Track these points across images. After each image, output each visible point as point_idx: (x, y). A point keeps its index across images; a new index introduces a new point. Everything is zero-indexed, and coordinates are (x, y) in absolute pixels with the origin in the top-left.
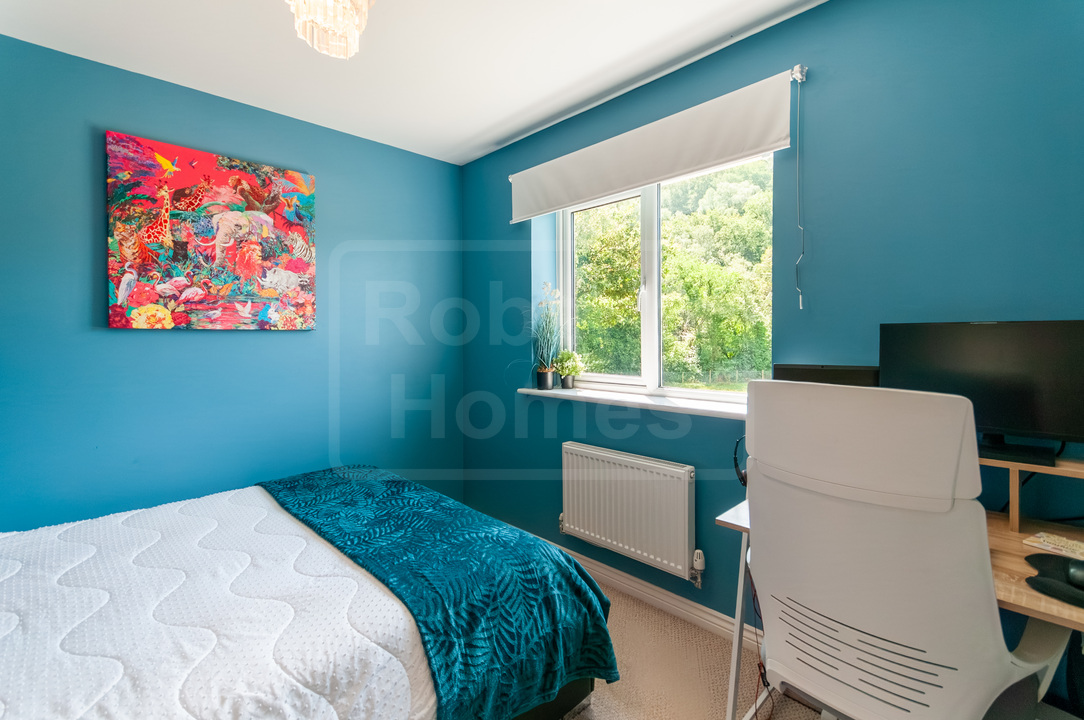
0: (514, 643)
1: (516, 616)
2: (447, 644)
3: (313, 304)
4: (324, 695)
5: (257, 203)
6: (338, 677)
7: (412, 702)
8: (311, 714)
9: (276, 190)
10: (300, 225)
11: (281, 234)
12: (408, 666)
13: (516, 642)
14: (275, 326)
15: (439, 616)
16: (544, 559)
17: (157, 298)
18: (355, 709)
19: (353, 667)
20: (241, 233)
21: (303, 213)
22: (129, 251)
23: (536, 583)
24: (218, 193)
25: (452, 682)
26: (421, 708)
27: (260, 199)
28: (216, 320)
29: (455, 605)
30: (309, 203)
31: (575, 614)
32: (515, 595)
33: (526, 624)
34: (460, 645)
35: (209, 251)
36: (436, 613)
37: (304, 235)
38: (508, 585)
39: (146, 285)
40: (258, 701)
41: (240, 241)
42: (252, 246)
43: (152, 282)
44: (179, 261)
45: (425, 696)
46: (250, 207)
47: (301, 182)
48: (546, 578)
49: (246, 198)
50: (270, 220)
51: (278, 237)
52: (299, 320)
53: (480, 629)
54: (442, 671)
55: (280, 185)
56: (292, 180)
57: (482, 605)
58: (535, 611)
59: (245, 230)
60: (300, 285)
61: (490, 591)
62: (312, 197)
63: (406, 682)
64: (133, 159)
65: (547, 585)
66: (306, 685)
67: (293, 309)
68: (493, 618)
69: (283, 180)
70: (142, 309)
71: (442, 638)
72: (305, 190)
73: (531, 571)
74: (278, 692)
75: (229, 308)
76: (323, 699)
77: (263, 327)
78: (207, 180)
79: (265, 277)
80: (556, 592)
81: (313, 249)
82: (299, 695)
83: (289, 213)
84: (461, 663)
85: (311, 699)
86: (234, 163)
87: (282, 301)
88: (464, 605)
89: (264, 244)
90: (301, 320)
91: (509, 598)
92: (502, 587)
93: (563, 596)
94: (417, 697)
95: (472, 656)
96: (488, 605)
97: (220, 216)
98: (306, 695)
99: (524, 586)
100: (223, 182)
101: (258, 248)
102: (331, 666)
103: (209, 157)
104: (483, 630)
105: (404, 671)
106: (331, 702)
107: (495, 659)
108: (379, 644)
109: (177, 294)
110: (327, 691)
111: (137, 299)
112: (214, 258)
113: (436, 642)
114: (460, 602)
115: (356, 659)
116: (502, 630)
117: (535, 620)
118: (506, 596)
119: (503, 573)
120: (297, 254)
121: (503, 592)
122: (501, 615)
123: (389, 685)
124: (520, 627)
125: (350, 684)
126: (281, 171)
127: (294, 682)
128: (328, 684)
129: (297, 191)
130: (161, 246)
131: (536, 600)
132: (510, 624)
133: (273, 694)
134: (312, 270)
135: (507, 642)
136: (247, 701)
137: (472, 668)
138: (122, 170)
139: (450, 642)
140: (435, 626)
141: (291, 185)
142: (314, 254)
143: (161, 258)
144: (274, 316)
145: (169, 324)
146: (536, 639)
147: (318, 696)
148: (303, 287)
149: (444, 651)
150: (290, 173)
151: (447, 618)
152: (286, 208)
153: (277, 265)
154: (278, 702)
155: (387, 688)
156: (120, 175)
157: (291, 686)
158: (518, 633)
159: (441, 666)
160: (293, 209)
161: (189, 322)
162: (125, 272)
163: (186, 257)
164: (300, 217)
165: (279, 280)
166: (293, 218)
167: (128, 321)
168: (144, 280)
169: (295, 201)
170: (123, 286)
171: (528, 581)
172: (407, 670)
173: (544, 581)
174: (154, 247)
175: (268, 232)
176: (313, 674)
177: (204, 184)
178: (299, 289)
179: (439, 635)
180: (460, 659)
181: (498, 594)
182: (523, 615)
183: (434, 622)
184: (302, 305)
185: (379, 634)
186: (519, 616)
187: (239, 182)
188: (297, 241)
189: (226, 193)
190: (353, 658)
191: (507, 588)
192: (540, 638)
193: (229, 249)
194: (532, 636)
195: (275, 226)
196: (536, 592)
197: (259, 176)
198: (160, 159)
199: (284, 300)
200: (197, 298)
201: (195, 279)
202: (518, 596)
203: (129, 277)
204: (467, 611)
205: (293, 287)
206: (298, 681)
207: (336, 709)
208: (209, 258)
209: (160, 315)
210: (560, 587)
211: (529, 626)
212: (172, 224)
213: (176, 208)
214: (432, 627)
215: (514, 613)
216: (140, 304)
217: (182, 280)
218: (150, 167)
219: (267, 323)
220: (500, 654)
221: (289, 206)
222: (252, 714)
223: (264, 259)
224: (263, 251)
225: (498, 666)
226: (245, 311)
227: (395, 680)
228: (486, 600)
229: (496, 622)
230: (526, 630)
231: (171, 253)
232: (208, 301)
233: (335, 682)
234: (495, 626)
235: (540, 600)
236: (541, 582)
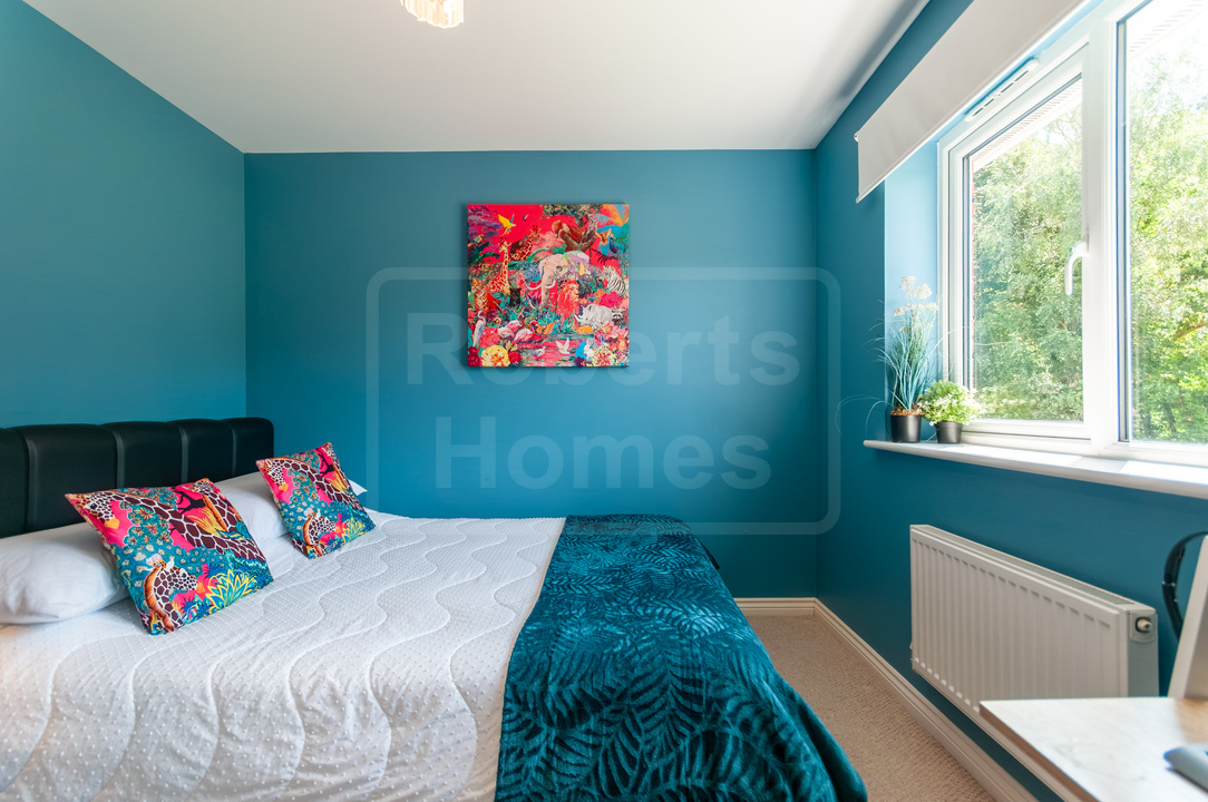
0: (632, 773)
1: (649, 736)
2: (531, 726)
3: (626, 338)
4: (388, 715)
5: (575, 243)
6: (405, 702)
7: (470, 775)
8: (369, 726)
9: (591, 226)
10: (614, 258)
11: (596, 269)
12: (481, 729)
13: (635, 773)
14: (590, 363)
15: (536, 686)
16: (730, 674)
17: (500, 340)
18: (407, 746)
19: (422, 699)
20: (562, 273)
21: (616, 244)
22: (481, 302)
23: (700, 704)
24: (543, 239)
25: (520, 776)
26: (479, 787)
27: (576, 237)
28: (541, 357)
29: (561, 683)
30: (623, 235)
31: (761, 784)
32: (657, 705)
33: (661, 755)
34: (548, 735)
35: (536, 294)
36: (532, 682)
37: (617, 267)
38: (651, 687)
39: (491, 329)
40: (332, 689)
41: (561, 282)
42: (571, 286)
43: (495, 326)
44: (514, 306)
45: (486, 776)
46: (569, 249)
47: (615, 213)
48: (722, 702)
49: (566, 240)
50: (587, 257)
51: (593, 274)
52: (613, 356)
53: (584, 727)
54: (513, 756)
55: (596, 219)
56: (606, 213)
57: (599, 699)
58: (684, 744)
59: (565, 270)
60: (614, 320)
61: (619, 685)
62: (626, 226)
63: (472, 746)
64: (483, 224)
65: (717, 714)
66: (376, 694)
67: (607, 345)
68: (610, 723)
69: (599, 216)
70: (489, 349)
71: (527, 715)
72: (619, 221)
73: (697, 683)
74: (350, 689)
75: (551, 347)
76: (385, 718)
77: (580, 363)
78: (535, 230)
79: (582, 314)
80: (733, 731)
81: (627, 281)
82: (366, 703)
83: (603, 247)
84: (543, 759)
85: (374, 711)
86: (556, 209)
87: (597, 337)
88: (574, 686)
89: (581, 282)
90: (614, 356)
91: (646, 706)
92: (640, 686)
93: (746, 744)
94: (478, 771)
95: (559, 759)
96: (608, 702)
97: (544, 261)
98: (371, 704)
99: (676, 699)
100: (546, 229)
101: (576, 286)
102: (404, 688)
103: (535, 210)
104: (588, 732)
105: (474, 732)
106: (392, 726)
107: (593, 781)
108: (458, 688)
109: (512, 335)
110: (392, 712)
111: (485, 342)
112: (539, 300)
113: (519, 716)
114: (569, 682)
115: (429, 693)
116: (617, 745)
117: (680, 757)
118: (642, 700)
119: (649, 667)
120: (611, 288)
121: (640, 694)
122: (624, 725)
123: (451, 739)
124: (650, 754)
125: (414, 716)
126: (597, 207)
127: (368, 685)
128: (394, 705)
129: (612, 223)
130: (502, 295)
131: (692, 729)
132: (635, 744)
133: (346, 689)
134: (625, 303)
135: (619, 766)
136: (325, 684)
137: (553, 773)
138: (476, 235)
139: (535, 725)
140: (526, 696)
141: (605, 219)
142: (627, 287)
143: (502, 305)
144: (590, 353)
145: (506, 362)
146: (672, 785)
147: (382, 712)
148: (616, 321)
149: (524, 732)
150: (605, 206)
151: (544, 693)
152: (601, 243)
153: (592, 301)
154: (345, 698)
155: (448, 741)
156: (476, 239)
157: (364, 689)
158: (642, 761)
159: (514, 749)
160: (607, 242)
161: (520, 360)
162: (478, 319)
163: (519, 302)
164: (614, 249)
165: (596, 315)
166: (608, 253)
167: (479, 361)
168: (490, 325)
169: (610, 234)
170: (477, 330)
171: (685, 695)
172: (479, 733)
173: (715, 705)
174: (497, 296)
175: (584, 270)
176: (386, 686)
177: (533, 233)
178: (612, 324)
179: (526, 709)
180: (543, 752)
181: (629, 692)
182: (660, 740)
183: (525, 692)
184: (616, 340)
185: (465, 677)
186: (655, 738)
187: (560, 226)
188: (610, 274)
189: (550, 239)
190: (426, 689)
191: (646, 690)
192: (679, 787)
193: (551, 290)
194: (666, 778)
195: (591, 262)
196: (696, 717)
197: (577, 216)
198: (502, 219)
199: (599, 336)
200: (526, 339)
201: (526, 321)
202: (661, 708)
203: (480, 324)
204: (574, 697)
205: (607, 322)
206: (372, 688)
207: (393, 735)
208: (537, 301)
209: (500, 354)
210: (745, 726)
211: (665, 761)
212: (509, 275)
213: (513, 259)
214: (521, 696)
215: (647, 731)
216: (488, 346)
217: (516, 322)
218: (494, 228)
219: (583, 359)
220: (603, 778)
221: (604, 240)
222: (322, 698)
223: (581, 296)
224: (579, 289)
225: (595, 793)
226: (564, 348)
227: (460, 736)
228: (608, 694)
229: (612, 729)
230: (655, 764)
231: (508, 300)
232: (536, 340)
233: (400, 707)
234: (608, 735)
235: (698, 732)
236: (709, 704)
